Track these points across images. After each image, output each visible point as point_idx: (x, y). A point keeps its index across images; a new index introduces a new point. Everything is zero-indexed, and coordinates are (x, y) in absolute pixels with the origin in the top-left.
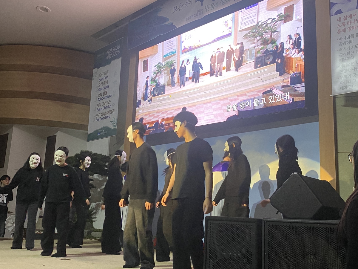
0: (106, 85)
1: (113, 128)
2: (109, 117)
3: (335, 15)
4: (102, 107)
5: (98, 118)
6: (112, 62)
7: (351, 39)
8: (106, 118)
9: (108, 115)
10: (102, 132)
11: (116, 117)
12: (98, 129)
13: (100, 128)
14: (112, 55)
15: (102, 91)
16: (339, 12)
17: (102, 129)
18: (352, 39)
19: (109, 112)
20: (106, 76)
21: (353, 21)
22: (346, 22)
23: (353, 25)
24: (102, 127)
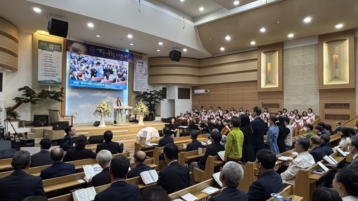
0: (51, 61)
1: (58, 82)
2: (55, 76)
4: (49, 70)
5: (46, 75)
6: (55, 52)
8: (53, 76)
9: (54, 75)
10: (50, 82)
11: (61, 78)
12: (47, 80)
13: (48, 80)
14: (54, 49)
15: (48, 63)
17: (49, 80)
19: (54, 74)
20: (50, 56)
24: (50, 80)
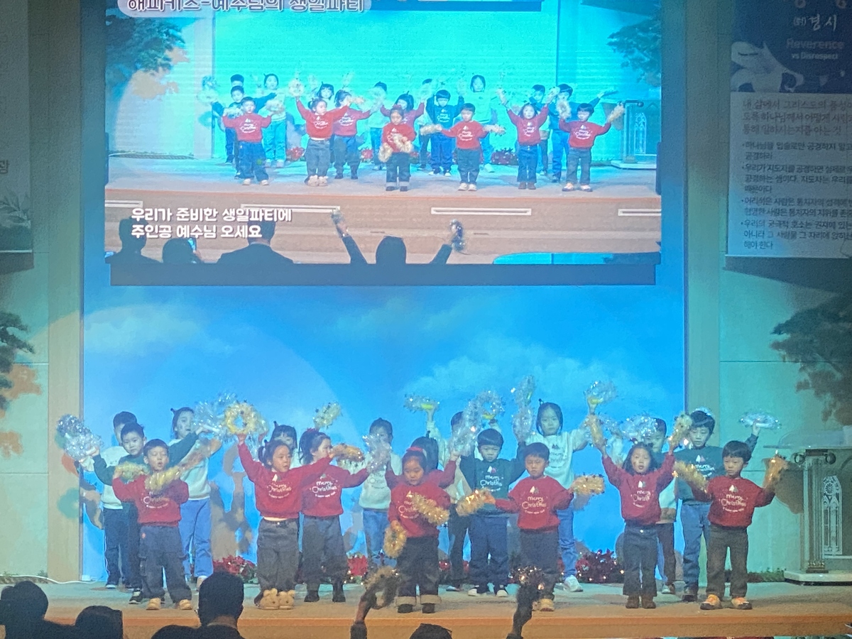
1: (6, 224)
3: (739, 91)
7: (767, 151)
11: (21, 191)
16: (747, 88)
18: (770, 152)
21: (774, 116)
22: (760, 112)
23: (771, 123)
